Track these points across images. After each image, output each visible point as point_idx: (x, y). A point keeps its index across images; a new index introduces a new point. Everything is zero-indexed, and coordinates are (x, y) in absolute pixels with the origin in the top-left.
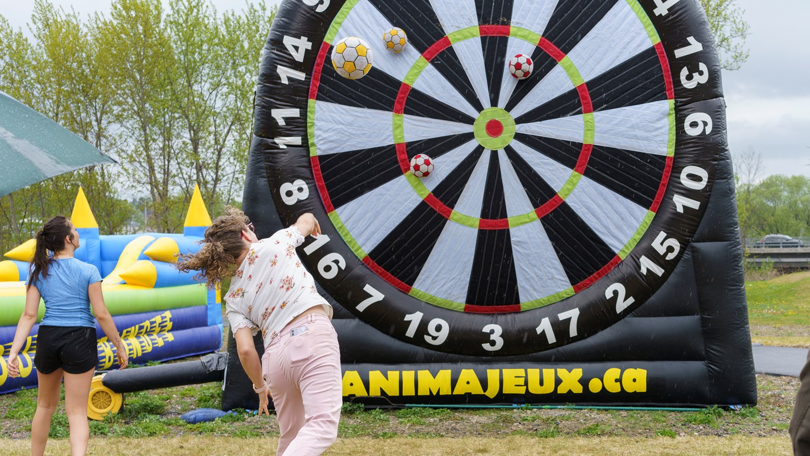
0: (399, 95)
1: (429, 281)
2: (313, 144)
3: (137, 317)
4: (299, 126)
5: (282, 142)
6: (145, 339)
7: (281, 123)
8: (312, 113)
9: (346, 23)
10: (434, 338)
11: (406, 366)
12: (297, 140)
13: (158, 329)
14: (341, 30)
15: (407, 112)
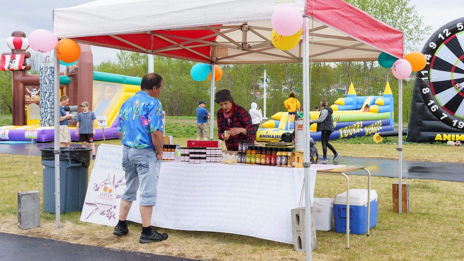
0: (453, 68)
1: (459, 112)
2: (431, 79)
3: (373, 121)
4: (428, 75)
5: (423, 79)
6: (375, 128)
7: (423, 74)
8: (431, 72)
9: (440, 51)
10: (460, 127)
11: (452, 133)
12: (427, 78)
13: (378, 125)
14: (439, 53)
15: (454, 72)
